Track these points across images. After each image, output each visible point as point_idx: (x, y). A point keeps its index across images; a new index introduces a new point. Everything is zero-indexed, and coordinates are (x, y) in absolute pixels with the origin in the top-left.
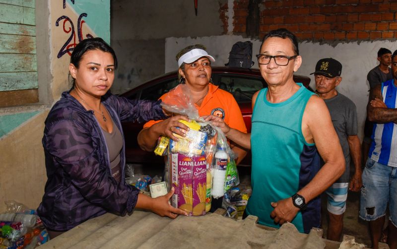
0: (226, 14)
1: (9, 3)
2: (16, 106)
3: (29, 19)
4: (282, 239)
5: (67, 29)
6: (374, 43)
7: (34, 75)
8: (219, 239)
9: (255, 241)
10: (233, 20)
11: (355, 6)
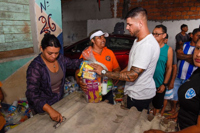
0: (113, 9)
1: (19, 12)
2: (25, 55)
3: (28, 18)
4: (130, 114)
5: (44, 22)
6: (180, 21)
7: (31, 42)
8: (105, 113)
9: (120, 114)
10: (116, 11)
11: (172, 4)
